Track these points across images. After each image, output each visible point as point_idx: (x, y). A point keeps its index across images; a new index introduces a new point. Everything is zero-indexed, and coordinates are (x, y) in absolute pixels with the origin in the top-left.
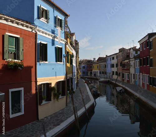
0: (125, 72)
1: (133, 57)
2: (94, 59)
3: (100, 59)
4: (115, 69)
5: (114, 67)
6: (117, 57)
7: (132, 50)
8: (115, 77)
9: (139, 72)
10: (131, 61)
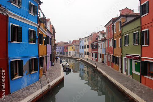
0: (94, 52)
1: (100, 40)
2: (70, 41)
3: (74, 41)
4: (86, 50)
5: (85, 48)
6: (88, 39)
7: (100, 34)
8: (86, 56)
9: (105, 53)
10: (99, 43)
